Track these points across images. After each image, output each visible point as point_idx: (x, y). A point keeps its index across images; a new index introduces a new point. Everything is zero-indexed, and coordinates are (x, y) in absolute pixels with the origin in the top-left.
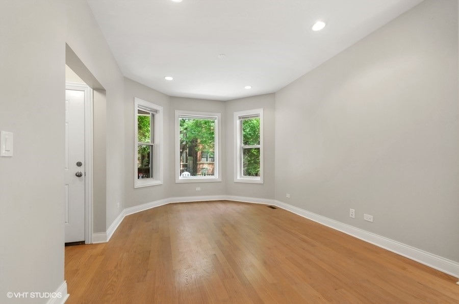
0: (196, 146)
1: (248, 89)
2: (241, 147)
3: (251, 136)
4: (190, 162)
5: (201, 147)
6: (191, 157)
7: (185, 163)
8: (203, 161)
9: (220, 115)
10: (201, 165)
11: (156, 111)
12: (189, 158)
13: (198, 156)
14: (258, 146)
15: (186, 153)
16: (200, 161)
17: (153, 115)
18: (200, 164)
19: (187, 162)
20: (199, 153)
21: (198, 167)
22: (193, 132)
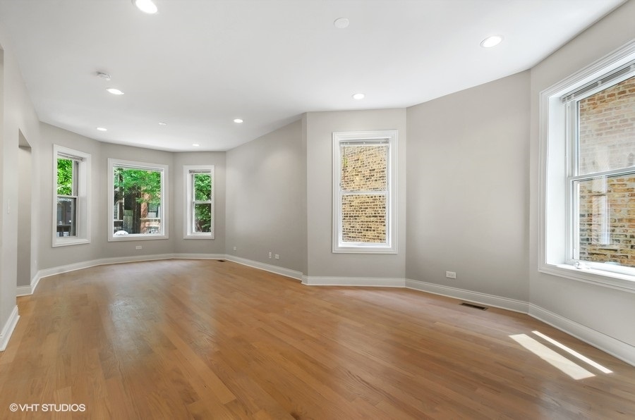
0: (139, 195)
1: (196, 146)
2: (192, 203)
3: (203, 190)
4: (128, 218)
5: (147, 196)
6: (129, 211)
7: (118, 220)
8: (151, 215)
9: (167, 167)
10: (147, 223)
11: (82, 159)
12: (125, 212)
13: (142, 210)
14: (209, 202)
15: (121, 204)
16: (145, 216)
17: (77, 164)
18: (145, 221)
19: (121, 217)
20: (143, 206)
21: (142, 226)
22: (133, 175)
